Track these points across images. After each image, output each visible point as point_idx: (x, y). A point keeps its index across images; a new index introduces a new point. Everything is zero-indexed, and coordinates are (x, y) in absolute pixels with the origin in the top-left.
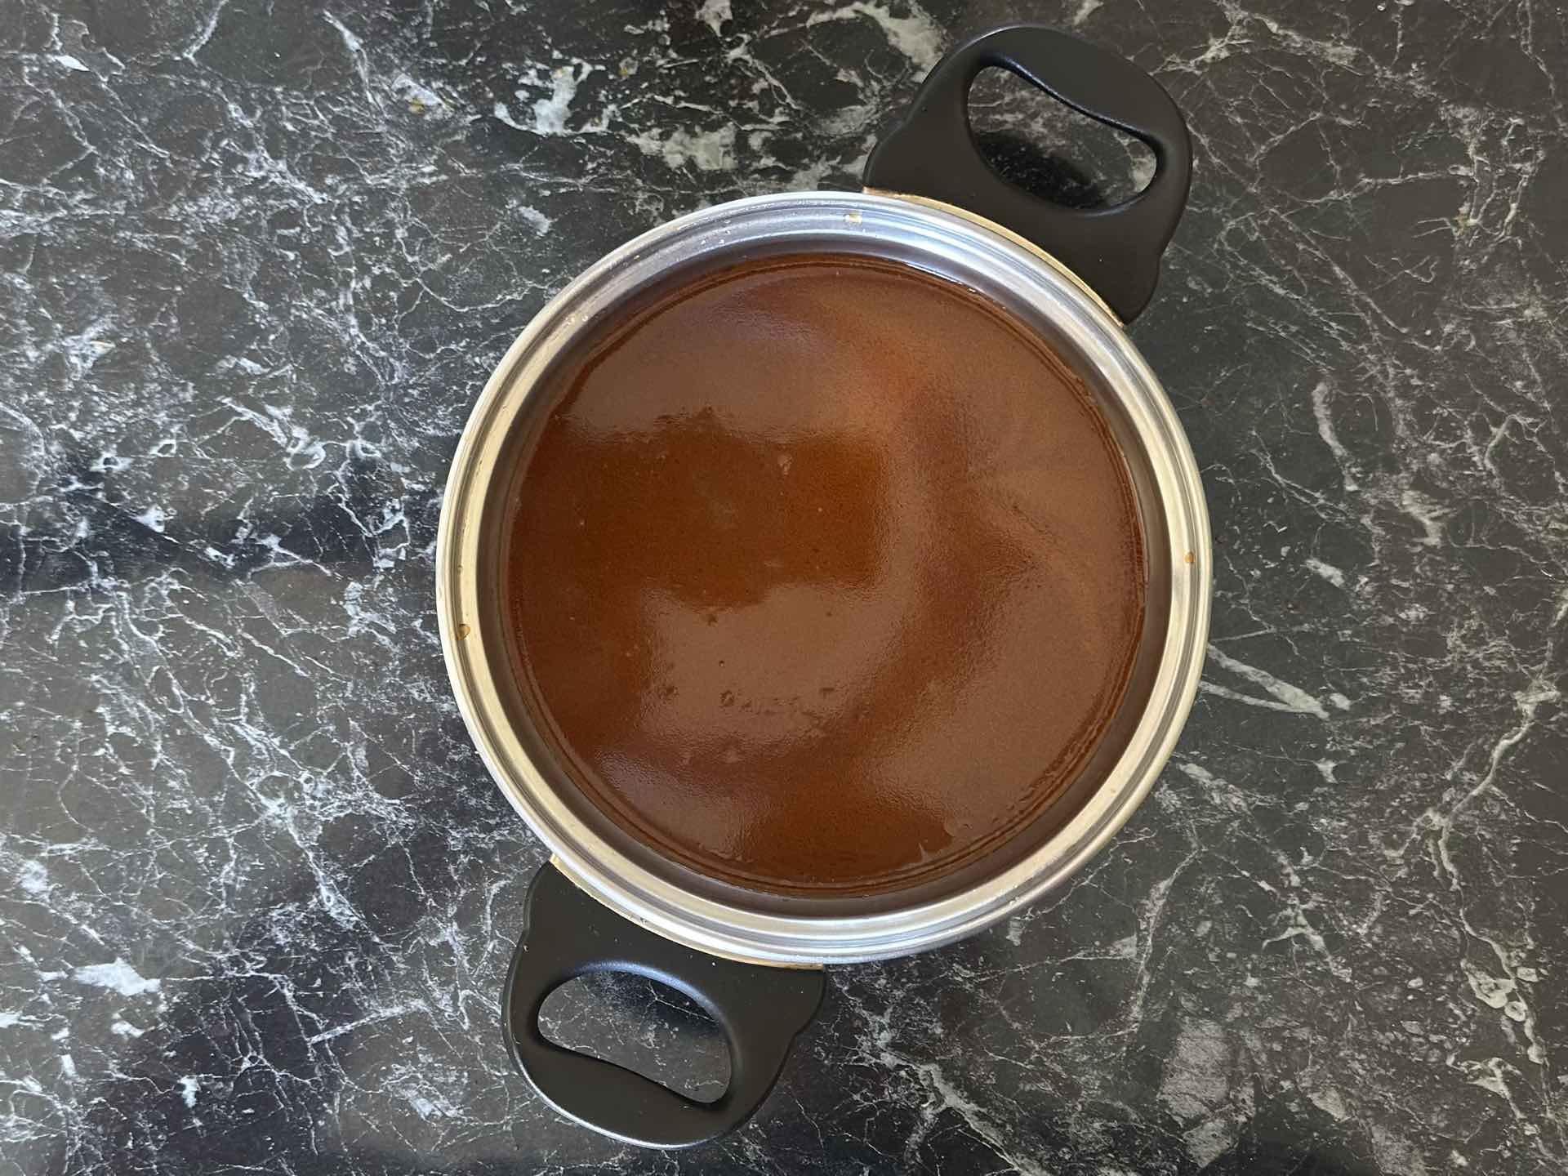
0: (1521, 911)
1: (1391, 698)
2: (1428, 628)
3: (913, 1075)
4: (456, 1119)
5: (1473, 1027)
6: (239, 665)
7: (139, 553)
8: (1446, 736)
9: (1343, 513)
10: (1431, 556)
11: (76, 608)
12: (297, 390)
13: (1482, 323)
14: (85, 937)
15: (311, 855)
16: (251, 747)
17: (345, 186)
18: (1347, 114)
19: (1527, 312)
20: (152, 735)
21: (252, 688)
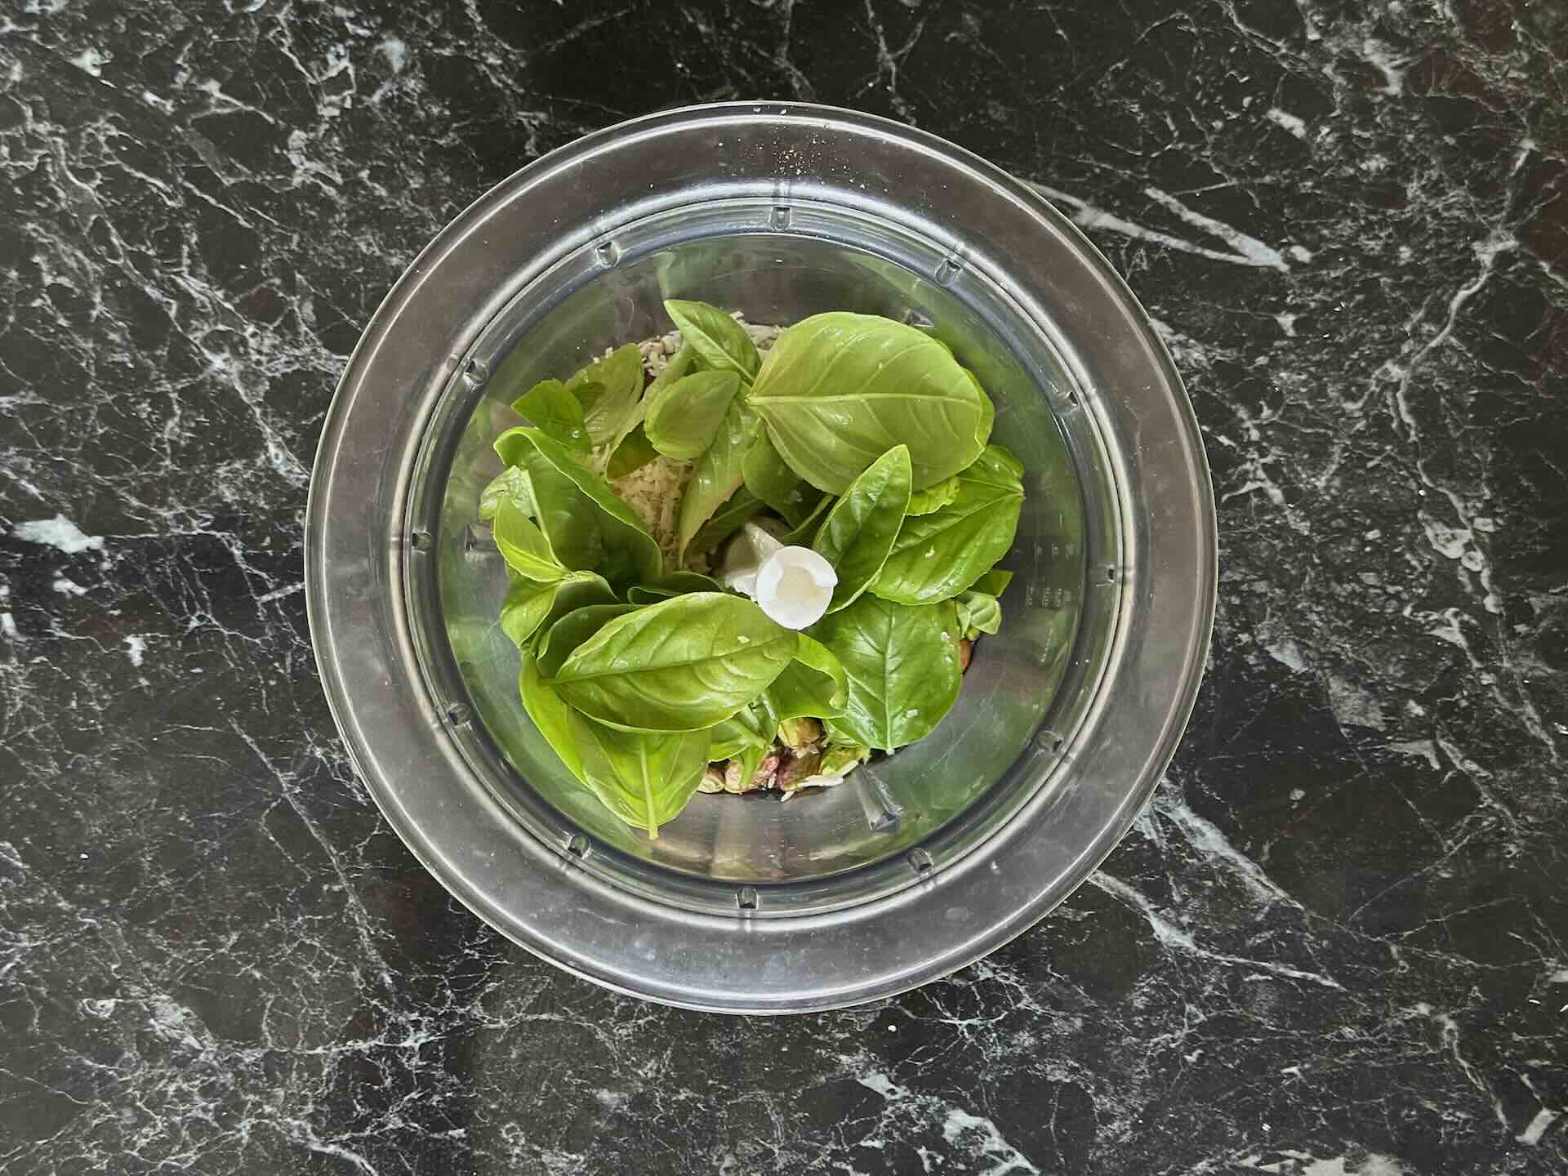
0: (1476, 460)
1: (1350, 249)
2: (1388, 179)
5: (1430, 577)
6: (180, 215)
7: (76, 99)
8: (1405, 288)
9: (1305, 63)
10: (1390, 105)
11: (11, 154)
14: (25, 492)
15: (258, 411)
16: (193, 299)
20: (91, 287)
21: (194, 239)
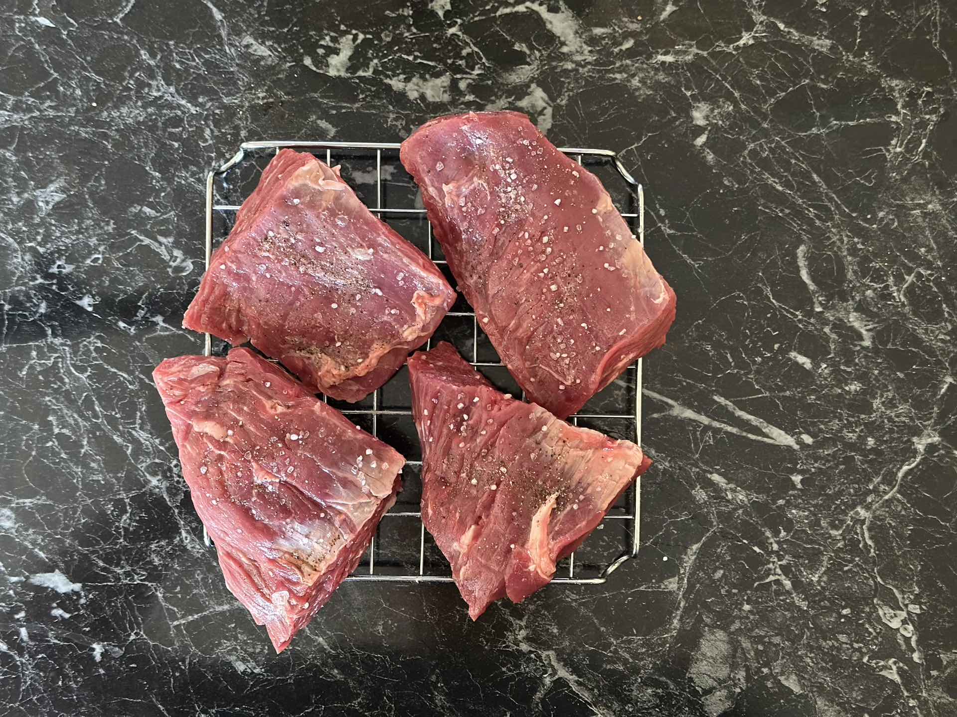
0: (912, 570)
1: (837, 438)
2: (862, 397)
3: (539, 657)
4: (259, 674)
5: (880, 639)
6: (136, 394)
7: (77, 323)
8: (871, 462)
9: (813, 325)
10: (866, 352)
11: (37, 355)
12: (177, 227)
13: (902, 212)
14: (37, 556)
15: (176, 511)
16: (142, 444)
17: (210, 104)
18: (825, 82)
19: (930, 206)
20: (81, 435)
21: (144, 409)
